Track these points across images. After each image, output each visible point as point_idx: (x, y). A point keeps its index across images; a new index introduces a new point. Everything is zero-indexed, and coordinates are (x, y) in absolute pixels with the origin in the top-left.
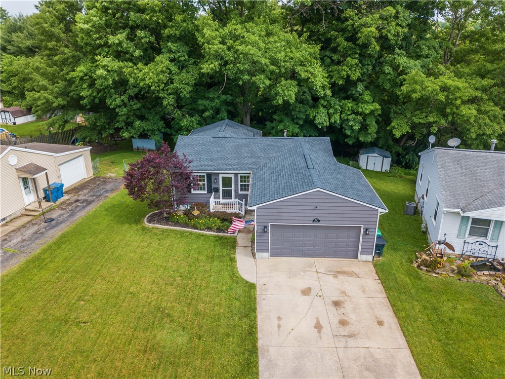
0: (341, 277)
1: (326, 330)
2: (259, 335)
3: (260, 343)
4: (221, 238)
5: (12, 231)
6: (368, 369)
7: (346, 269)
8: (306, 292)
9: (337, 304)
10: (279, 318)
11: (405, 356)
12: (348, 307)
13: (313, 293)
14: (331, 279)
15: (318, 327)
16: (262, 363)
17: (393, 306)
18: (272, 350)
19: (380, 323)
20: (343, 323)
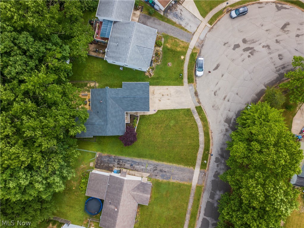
0: (155, 93)
1: (169, 98)
2: (171, 109)
3: (173, 109)
4: (140, 119)
5: (138, 171)
6: (177, 93)
7: (152, 92)
8: (160, 101)
9: (163, 95)
10: (167, 106)
11: (174, 87)
12: (163, 94)
13: (160, 99)
14: (155, 96)
15: (169, 99)
16: (176, 108)
17: (163, 85)
18: (174, 107)
19: (167, 89)
20: (168, 95)
